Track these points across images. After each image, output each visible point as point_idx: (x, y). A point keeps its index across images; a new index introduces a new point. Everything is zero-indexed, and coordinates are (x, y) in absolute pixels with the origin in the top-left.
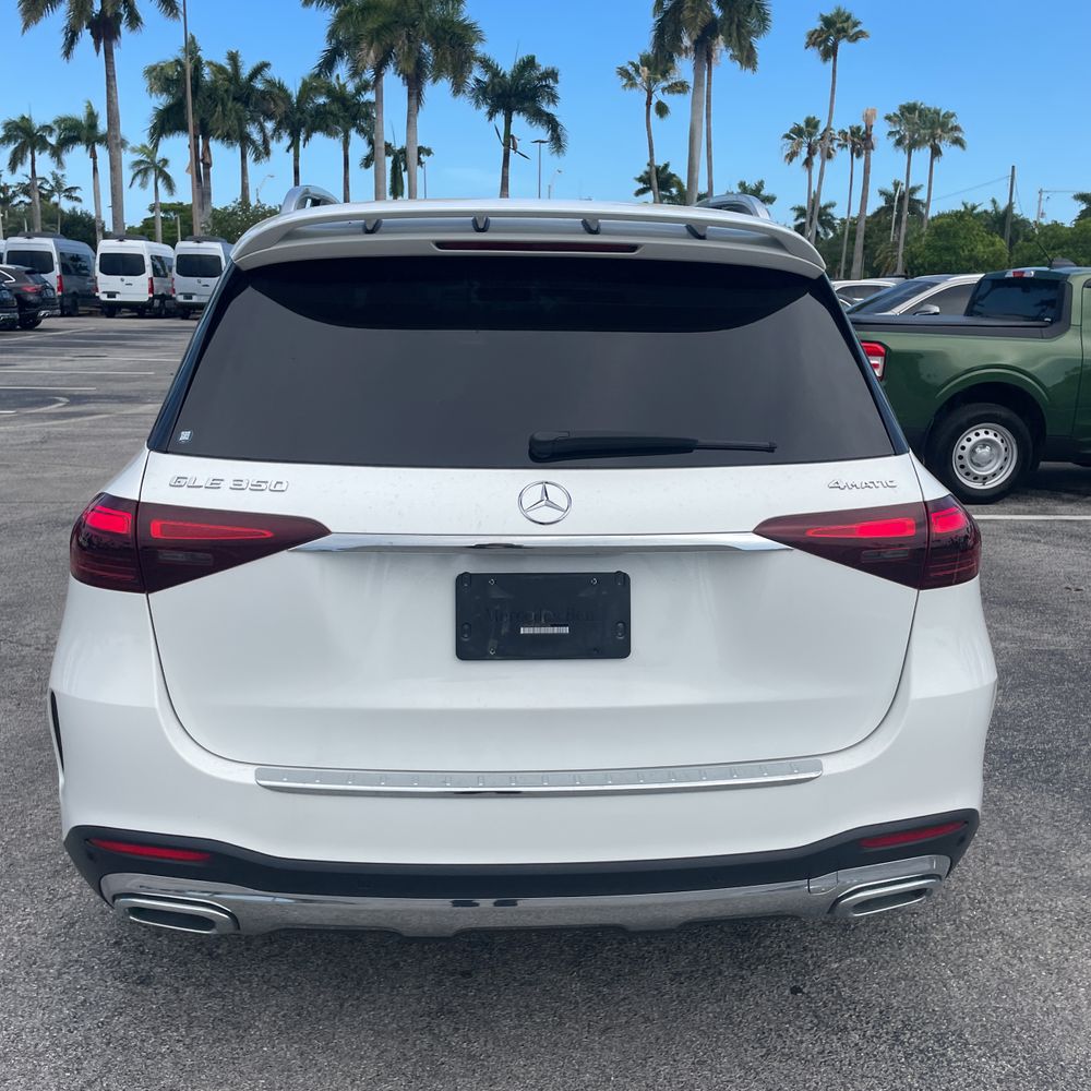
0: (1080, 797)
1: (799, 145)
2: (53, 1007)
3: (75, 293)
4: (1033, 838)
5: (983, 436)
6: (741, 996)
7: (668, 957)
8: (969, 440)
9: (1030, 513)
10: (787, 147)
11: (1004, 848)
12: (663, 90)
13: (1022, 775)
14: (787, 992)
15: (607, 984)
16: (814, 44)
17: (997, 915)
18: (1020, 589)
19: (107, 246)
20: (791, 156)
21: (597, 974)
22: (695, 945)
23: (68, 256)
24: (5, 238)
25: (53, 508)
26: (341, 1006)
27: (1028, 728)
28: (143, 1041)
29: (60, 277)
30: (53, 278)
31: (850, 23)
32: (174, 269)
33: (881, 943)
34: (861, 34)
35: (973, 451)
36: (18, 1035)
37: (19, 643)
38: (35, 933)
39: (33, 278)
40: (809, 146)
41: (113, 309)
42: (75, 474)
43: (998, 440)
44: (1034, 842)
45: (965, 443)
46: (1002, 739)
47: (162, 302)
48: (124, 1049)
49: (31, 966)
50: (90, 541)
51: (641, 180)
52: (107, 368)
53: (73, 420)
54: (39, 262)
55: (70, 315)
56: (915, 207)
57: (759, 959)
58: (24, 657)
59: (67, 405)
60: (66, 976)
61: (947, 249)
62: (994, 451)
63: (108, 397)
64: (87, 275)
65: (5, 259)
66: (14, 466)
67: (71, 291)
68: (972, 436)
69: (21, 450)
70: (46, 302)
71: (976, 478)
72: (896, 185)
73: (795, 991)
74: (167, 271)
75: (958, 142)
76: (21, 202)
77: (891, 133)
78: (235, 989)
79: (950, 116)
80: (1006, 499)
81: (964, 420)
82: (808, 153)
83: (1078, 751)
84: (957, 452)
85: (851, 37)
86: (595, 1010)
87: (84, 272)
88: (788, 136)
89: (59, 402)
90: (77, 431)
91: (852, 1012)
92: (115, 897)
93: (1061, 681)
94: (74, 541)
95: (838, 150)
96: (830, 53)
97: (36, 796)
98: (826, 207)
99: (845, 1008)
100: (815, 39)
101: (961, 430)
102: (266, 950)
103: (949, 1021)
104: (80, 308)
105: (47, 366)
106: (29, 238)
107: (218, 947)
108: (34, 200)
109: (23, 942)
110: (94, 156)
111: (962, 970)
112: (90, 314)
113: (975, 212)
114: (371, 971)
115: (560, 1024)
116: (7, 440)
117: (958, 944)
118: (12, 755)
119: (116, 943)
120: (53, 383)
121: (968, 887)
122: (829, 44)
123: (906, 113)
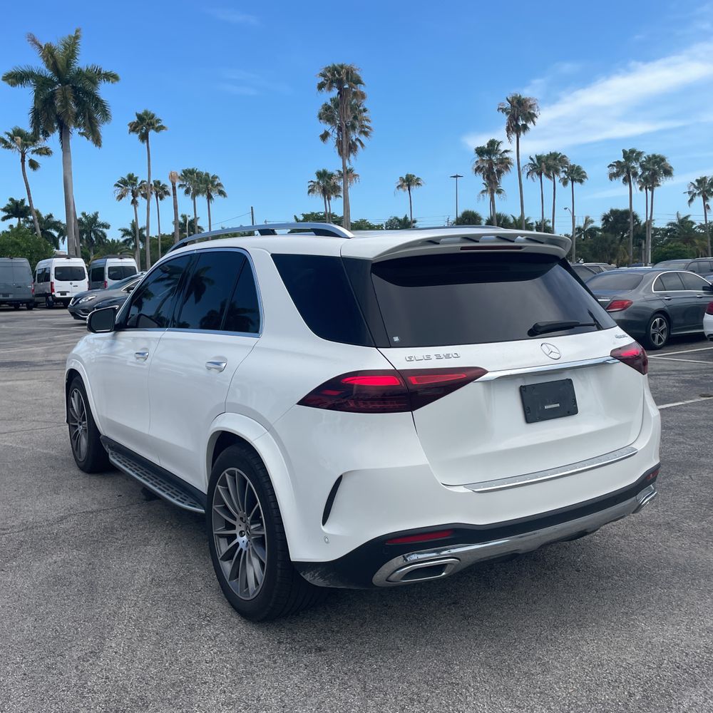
1: (127, 190)
10: (119, 191)
12: (33, 152)
16: (134, 131)
20: (121, 197)
31: (155, 120)
34: (163, 127)
40: (133, 192)
51: (4, 210)
75: (221, 193)
79: (215, 177)
82: (133, 195)
85: (157, 128)
88: (116, 185)
96: (144, 137)
100: (134, 128)
122: (143, 131)
123: (188, 174)
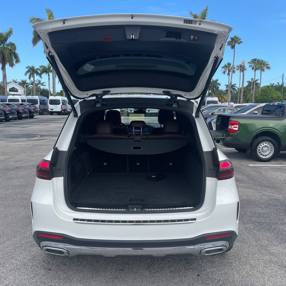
0: (276, 234)
1: (226, 69)
2: (29, 275)
3: (43, 109)
4: (262, 243)
5: (265, 145)
6: (185, 276)
7: (169, 268)
8: (261, 146)
9: (278, 164)
10: (223, 70)
11: (254, 245)
13: (262, 228)
14: (196, 276)
15: (154, 273)
16: (229, 45)
17: (250, 260)
18: (271, 183)
19: (51, 98)
20: (224, 72)
21: (152, 271)
22: (176, 265)
23: (42, 100)
24: (27, 96)
25: (35, 162)
26: (93, 276)
27: (266, 217)
28: (48, 282)
29: (39, 105)
30: (37, 106)
31: (238, 40)
32: (67, 103)
33: (220, 266)
34: (241, 42)
35: (262, 148)
36: (21, 280)
37: (25, 194)
38: (26, 259)
39: (33, 106)
40: (229, 70)
41: (52, 113)
42: (41, 154)
43: (269, 146)
44: (262, 244)
45: (260, 146)
46: (259, 220)
47: (64, 111)
48: (44, 284)
49: (25, 266)
50: (40, 169)
52: (50, 128)
53: (41, 141)
54: (34, 102)
55: (42, 115)
56: (257, 84)
57: (191, 268)
58: (26, 198)
59: (40, 137)
60: (32, 268)
61: (266, 95)
62: (268, 149)
63: (50, 135)
64: (46, 105)
65: (26, 101)
66: (27, 152)
67: (42, 109)
68: (262, 145)
69: (28, 148)
70: (36, 112)
71: (263, 155)
72: (252, 79)
73: (198, 276)
74: (66, 103)
75: (268, 68)
76: (31, 86)
77: (250, 66)
78: (70, 272)
80: (271, 161)
81: (260, 141)
83: (277, 223)
84: (258, 149)
85: (239, 43)
86: (151, 279)
87: (45, 104)
89: (37, 136)
90: (42, 144)
91: (211, 281)
92: (43, 247)
93: (277, 206)
94: (37, 169)
95: (236, 71)
96: (233, 47)
97: (28, 229)
98: (234, 85)
99: (209, 280)
100: (229, 43)
101: (259, 143)
102: (77, 264)
103: (233, 283)
104: (44, 113)
105: (35, 128)
106: (32, 96)
107: (66, 263)
108: (34, 86)
109: (23, 261)
110: (49, 75)
111: (239, 272)
112: (47, 114)
113: (274, 85)
114: (100, 269)
115: (142, 281)
116: (25, 146)
117: (239, 266)
118: (23, 220)
119: (44, 261)
120: (37, 132)
121: (244, 254)
122: (233, 45)
123: (254, 61)
